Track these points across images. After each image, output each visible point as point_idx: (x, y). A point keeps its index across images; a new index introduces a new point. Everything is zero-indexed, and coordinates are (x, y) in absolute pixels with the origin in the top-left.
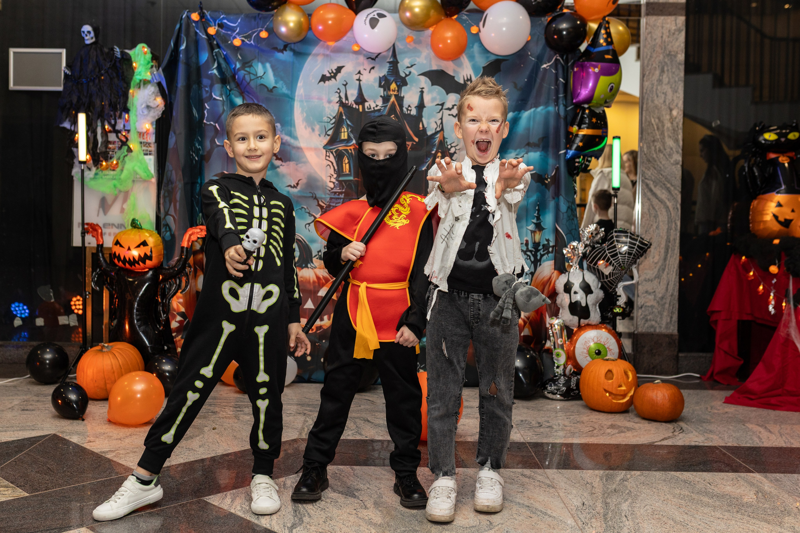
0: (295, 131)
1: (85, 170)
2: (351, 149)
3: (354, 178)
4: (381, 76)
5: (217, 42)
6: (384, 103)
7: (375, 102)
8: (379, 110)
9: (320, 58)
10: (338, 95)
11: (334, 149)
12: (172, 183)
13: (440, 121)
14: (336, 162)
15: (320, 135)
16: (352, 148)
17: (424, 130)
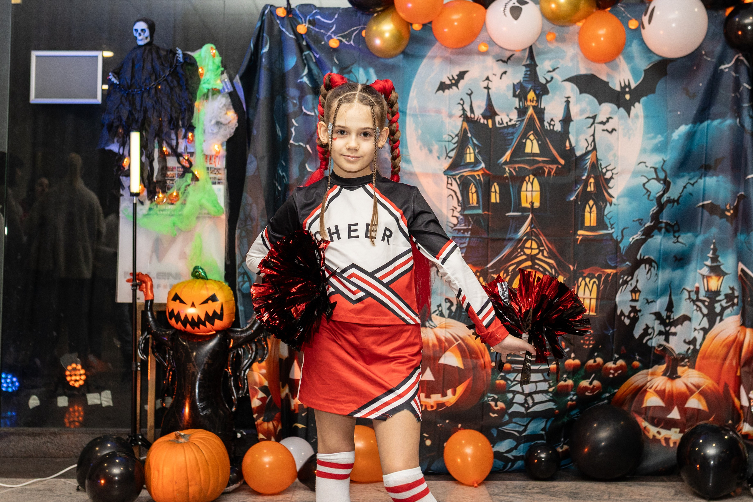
0: (408, 152)
1: (138, 205)
2: (478, 175)
3: (483, 211)
4: (515, 83)
5: (307, 42)
6: (519, 116)
7: (508, 116)
8: (514, 126)
9: (437, 62)
10: (460, 107)
11: (458, 174)
12: (252, 220)
13: (592, 138)
14: (460, 191)
15: (439, 158)
16: (480, 173)
17: (572, 149)
